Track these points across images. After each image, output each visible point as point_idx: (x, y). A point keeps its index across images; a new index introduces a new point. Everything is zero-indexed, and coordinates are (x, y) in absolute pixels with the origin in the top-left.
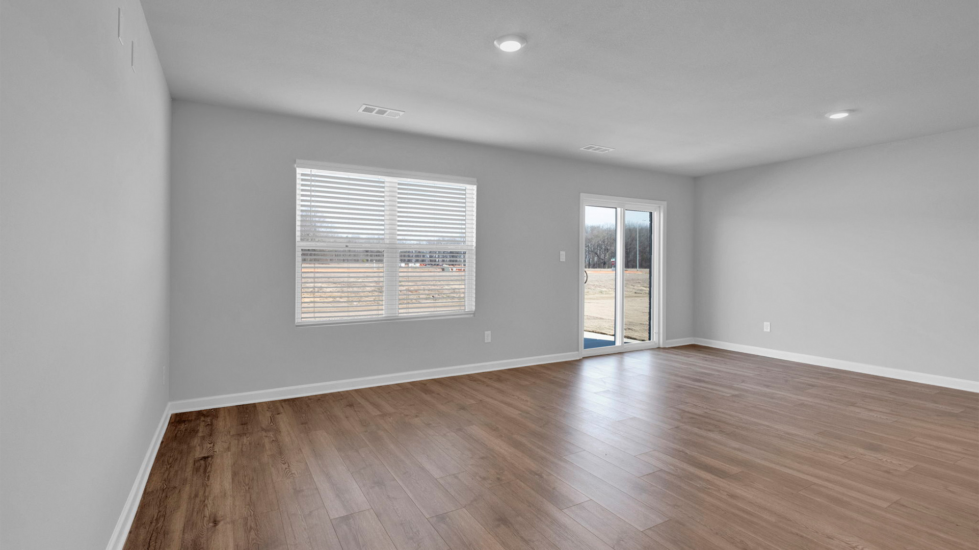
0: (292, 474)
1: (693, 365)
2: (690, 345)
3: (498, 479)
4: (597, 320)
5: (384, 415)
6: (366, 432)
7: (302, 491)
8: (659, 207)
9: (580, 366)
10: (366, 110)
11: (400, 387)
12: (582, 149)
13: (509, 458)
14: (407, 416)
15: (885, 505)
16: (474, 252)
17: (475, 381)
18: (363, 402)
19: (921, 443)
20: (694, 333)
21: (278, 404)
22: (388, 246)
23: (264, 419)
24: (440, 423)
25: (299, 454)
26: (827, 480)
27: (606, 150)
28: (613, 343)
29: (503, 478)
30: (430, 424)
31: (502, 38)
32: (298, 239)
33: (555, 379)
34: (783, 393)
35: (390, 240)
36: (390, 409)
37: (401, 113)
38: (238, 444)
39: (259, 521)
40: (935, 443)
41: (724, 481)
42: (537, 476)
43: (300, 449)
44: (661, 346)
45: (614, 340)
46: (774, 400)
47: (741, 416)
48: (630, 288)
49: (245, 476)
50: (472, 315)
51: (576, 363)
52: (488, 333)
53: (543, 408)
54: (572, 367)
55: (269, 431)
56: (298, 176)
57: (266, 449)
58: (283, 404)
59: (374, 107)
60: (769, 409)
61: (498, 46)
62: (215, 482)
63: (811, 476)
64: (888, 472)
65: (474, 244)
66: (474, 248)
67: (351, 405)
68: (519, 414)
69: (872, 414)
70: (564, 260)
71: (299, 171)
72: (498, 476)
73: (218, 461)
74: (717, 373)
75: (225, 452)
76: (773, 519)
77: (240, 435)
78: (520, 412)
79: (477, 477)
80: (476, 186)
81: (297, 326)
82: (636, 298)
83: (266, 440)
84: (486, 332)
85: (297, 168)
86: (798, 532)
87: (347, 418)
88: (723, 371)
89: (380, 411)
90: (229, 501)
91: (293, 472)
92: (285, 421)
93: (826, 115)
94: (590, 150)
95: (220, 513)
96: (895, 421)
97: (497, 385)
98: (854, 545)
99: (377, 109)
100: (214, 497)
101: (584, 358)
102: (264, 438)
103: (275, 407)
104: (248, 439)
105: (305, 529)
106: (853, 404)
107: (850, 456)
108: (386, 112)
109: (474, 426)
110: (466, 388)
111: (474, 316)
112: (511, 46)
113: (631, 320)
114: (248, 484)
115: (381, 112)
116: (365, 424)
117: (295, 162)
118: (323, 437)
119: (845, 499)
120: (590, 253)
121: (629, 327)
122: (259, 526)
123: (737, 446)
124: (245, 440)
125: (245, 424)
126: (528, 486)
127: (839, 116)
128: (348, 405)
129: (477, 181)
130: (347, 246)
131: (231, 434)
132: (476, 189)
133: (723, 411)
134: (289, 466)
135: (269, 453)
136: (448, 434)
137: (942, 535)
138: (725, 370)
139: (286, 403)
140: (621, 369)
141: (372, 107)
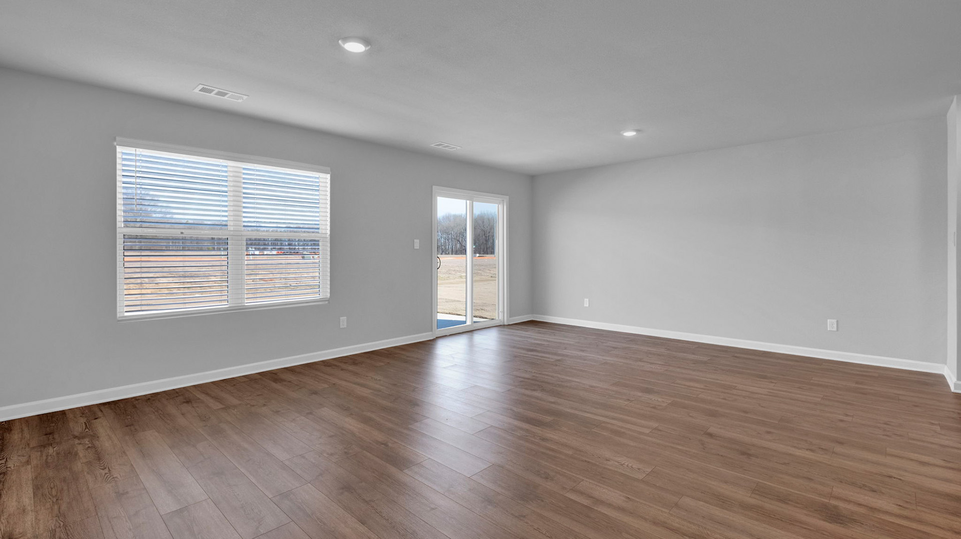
0: (114, 478)
1: (530, 337)
2: (530, 321)
3: (346, 453)
4: (454, 303)
5: (227, 408)
6: (205, 426)
7: (127, 493)
8: (503, 200)
9: (432, 345)
10: (203, 90)
11: (247, 378)
12: (432, 145)
13: (357, 434)
14: (253, 406)
15: (647, 431)
16: (328, 239)
17: (329, 366)
18: (202, 397)
19: (680, 384)
20: (533, 311)
21: (96, 409)
22: (232, 233)
23: (77, 427)
24: (289, 409)
25: (122, 457)
26: (613, 419)
27: (454, 148)
28: (465, 322)
29: (351, 451)
30: (279, 411)
31: (346, 39)
32: (120, 224)
33: (408, 358)
34: (593, 356)
35: (235, 227)
36: (235, 401)
37: (245, 97)
38: (41, 456)
39: (71, 530)
40: (688, 383)
41: (540, 429)
42: (383, 446)
43: (124, 452)
44: (506, 324)
45: (465, 320)
46: (586, 362)
47: (559, 376)
48: (487, 273)
49: (52, 488)
50: (327, 302)
51: (429, 342)
52: (343, 319)
53: (395, 385)
54: (426, 347)
55: (83, 437)
56: (119, 155)
57: (79, 456)
58: (102, 408)
59: (212, 88)
60: (581, 368)
61: (343, 45)
62: (10, 499)
63: (603, 416)
64: (654, 408)
65: (328, 232)
66: (328, 235)
67: (188, 402)
68: (371, 393)
69: (653, 366)
70: (418, 248)
71: (119, 149)
72: (346, 450)
73: (14, 477)
74: (547, 343)
75: (23, 466)
76: (570, 452)
77: (43, 446)
78: (371, 391)
79: (325, 455)
80: (329, 175)
81: (119, 321)
82: (491, 282)
83: (80, 448)
84: (341, 318)
85: (117, 147)
86: (587, 459)
87: (183, 414)
88: (552, 342)
89: (221, 403)
90: (30, 518)
91: (114, 476)
92: (103, 427)
93: (622, 132)
94: (440, 147)
95: (18, 530)
96: (666, 370)
97: (351, 368)
98: (623, 463)
99: (217, 90)
100: (9, 515)
101: (437, 338)
102: (77, 445)
103: (90, 412)
104: (55, 449)
105: (130, 529)
106: (641, 360)
107: (631, 399)
108: (227, 94)
109: (325, 408)
110: (319, 374)
111: (329, 303)
112: (355, 47)
113: (484, 302)
114: (56, 496)
115: (223, 94)
116: (205, 419)
117: (115, 139)
118: (152, 437)
119: (623, 430)
120: (453, 240)
121: (482, 308)
122: (71, 536)
123: (553, 400)
124: (51, 450)
125: (50, 434)
126: (373, 455)
127: (630, 134)
128: (184, 402)
129: (331, 171)
130: (182, 233)
131: (31, 446)
132: (329, 178)
133: (547, 373)
134: (109, 470)
135: (84, 460)
136: (298, 419)
137: (680, 447)
138: (553, 340)
139: (107, 406)
140: (471, 345)
141: (210, 88)
